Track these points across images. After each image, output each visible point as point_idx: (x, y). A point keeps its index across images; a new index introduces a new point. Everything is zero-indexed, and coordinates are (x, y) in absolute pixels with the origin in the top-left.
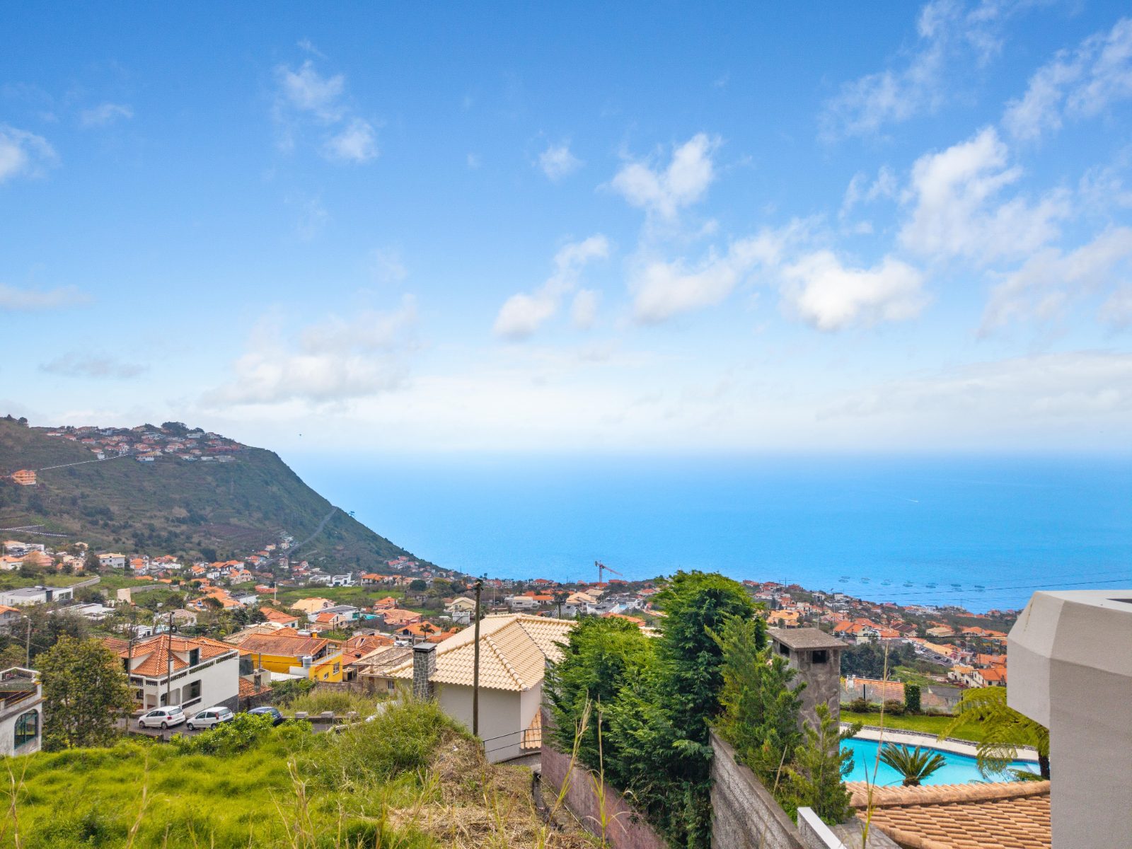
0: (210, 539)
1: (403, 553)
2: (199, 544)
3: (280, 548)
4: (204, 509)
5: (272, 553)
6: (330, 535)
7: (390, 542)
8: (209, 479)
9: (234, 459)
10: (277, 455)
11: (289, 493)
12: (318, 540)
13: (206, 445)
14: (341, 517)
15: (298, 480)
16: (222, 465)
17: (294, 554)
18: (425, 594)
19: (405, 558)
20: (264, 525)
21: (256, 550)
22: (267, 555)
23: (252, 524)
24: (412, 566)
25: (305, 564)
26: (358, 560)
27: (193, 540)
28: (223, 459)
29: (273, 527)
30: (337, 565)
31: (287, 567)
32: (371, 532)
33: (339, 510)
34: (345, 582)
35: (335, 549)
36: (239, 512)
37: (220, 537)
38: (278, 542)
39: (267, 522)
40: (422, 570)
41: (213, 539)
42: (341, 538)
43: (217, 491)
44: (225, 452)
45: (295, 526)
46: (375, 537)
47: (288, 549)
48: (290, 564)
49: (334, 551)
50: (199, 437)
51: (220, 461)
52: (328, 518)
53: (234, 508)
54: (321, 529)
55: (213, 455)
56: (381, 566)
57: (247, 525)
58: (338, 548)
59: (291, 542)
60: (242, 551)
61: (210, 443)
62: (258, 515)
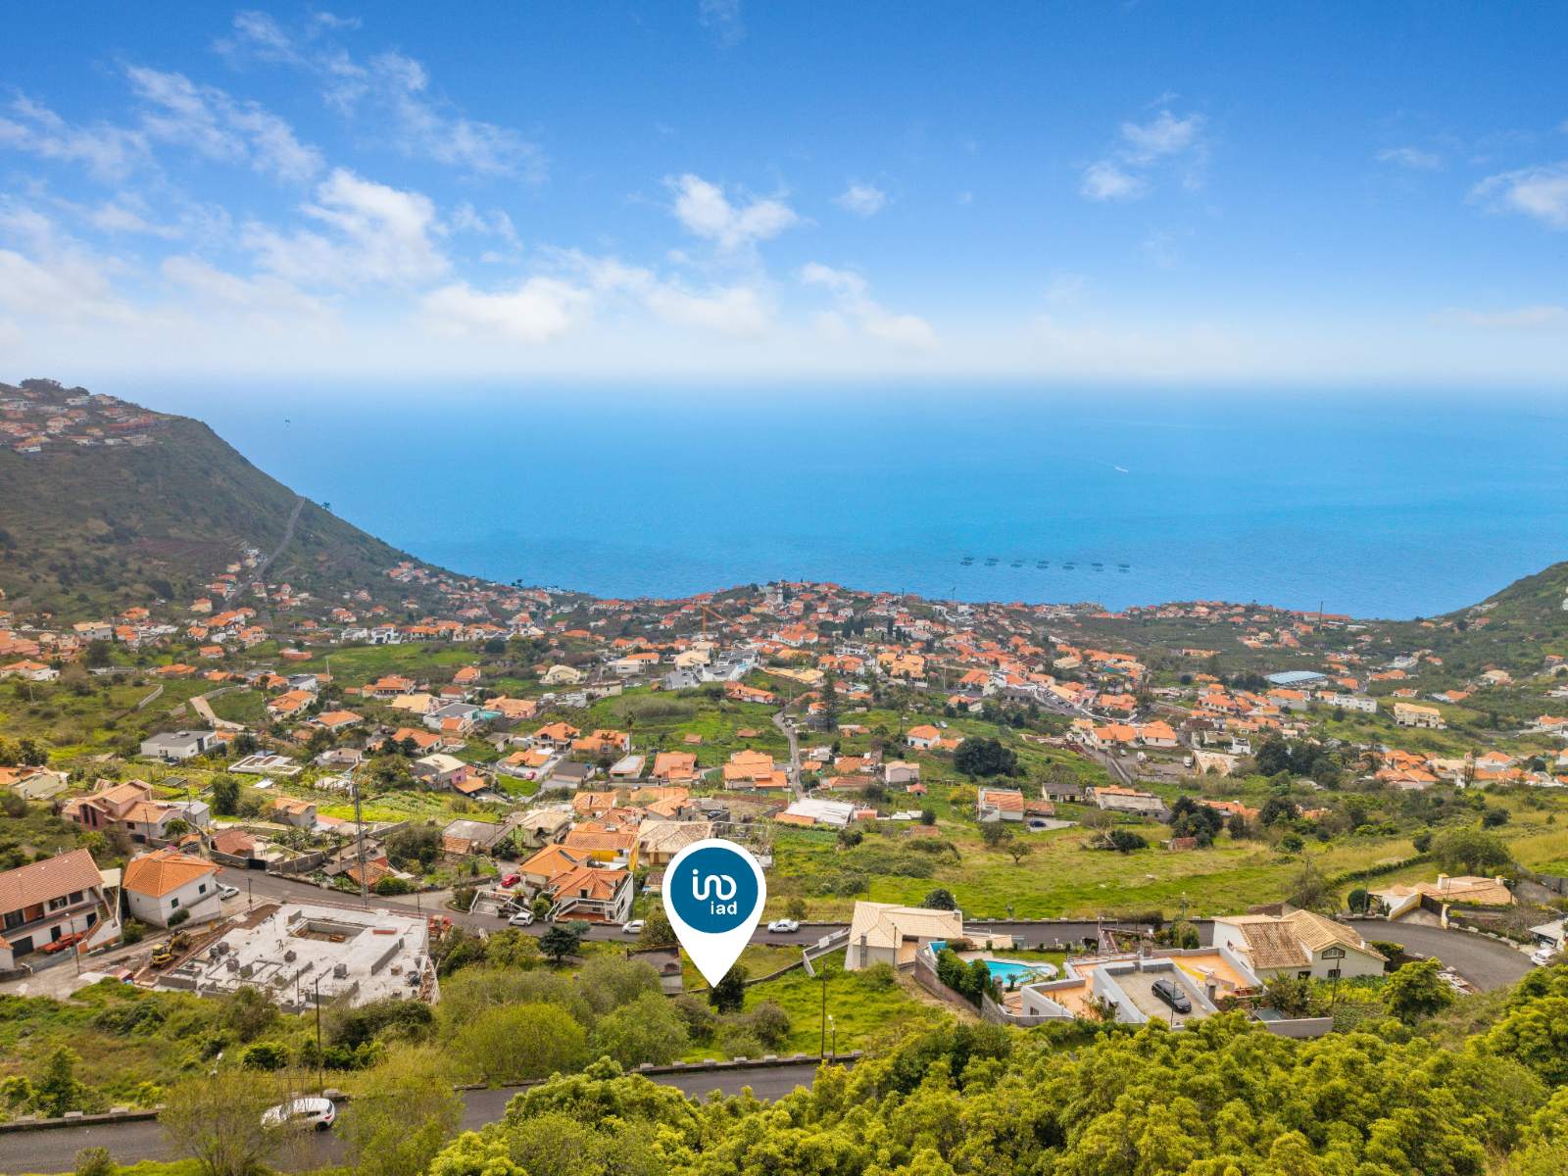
0: (150, 563)
1: (405, 558)
2: (139, 572)
3: (247, 567)
4: (129, 518)
5: (238, 575)
6: (305, 540)
7: (384, 544)
8: (125, 472)
9: (151, 439)
10: (206, 426)
11: (238, 483)
12: (290, 549)
13: (102, 416)
14: (313, 514)
15: (244, 461)
16: (138, 451)
17: (267, 574)
19: (411, 565)
20: (215, 534)
21: (217, 574)
22: (234, 579)
23: (200, 535)
24: (421, 575)
25: (287, 589)
26: (350, 574)
27: (130, 566)
28: (141, 440)
29: (228, 536)
30: (327, 585)
31: (265, 595)
32: (357, 530)
33: (308, 501)
34: (389, 637)
35: (316, 560)
36: (177, 519)
37: (162, 558)
38: (241, 558)
39: (218, 530)
40: (434, 580)
41: (155, 562)
42: (319, 543)
43: (140, 490)
44: (137, 429)
45: (261, 532)
46: (364, 538)
47: (258, 567)
48: (269, 591)
49: (316, 564)
50: (85, 402)
51: (134, 444)
52: (295, 514)
53: (169, 514)
54: (290, 534)
55: (120, 436)
56: (379, 578)
57: (194, 538)
58: (320, 558)
59: (257, 556)
60: (198, 576)
61: (107, 413)
62: (203, 521)
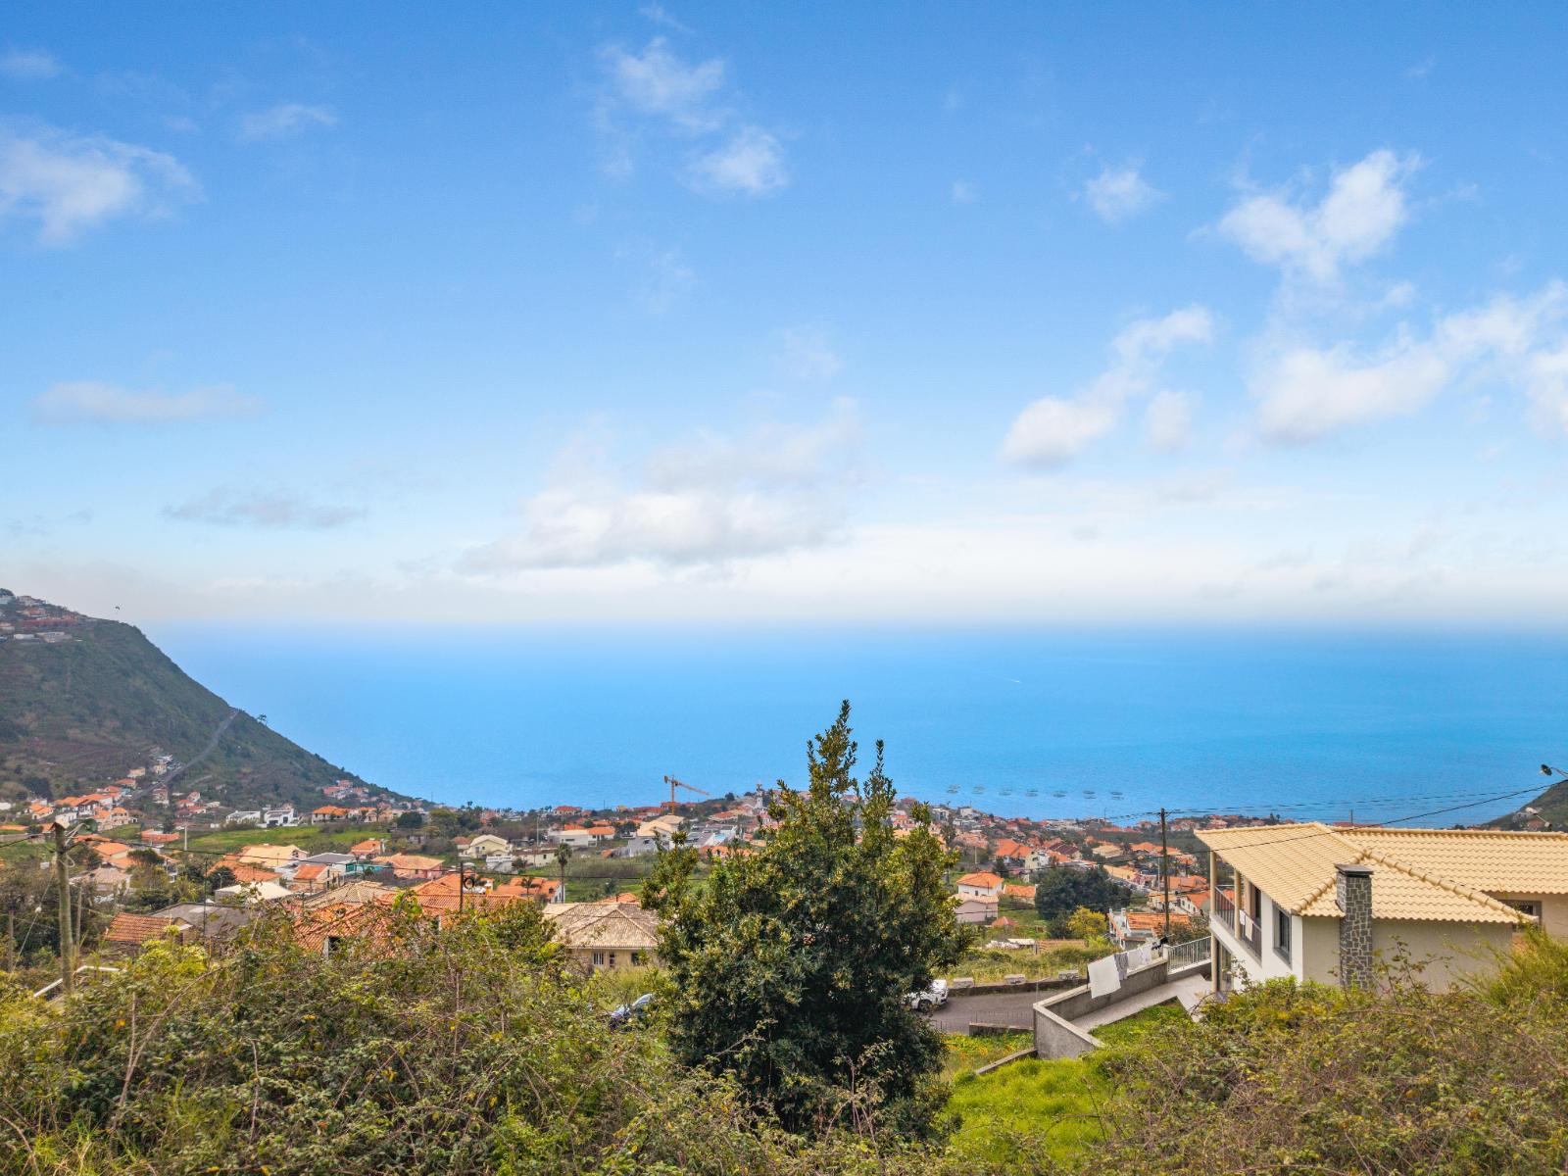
0: (35, 762)
1: (343, 775)
2: (18, 770)
3: (154, 773)
4: (23, 715)
5: (140, 781)
6: (230, 751)
7: (324, 761)
8: (29, 668)
9: (69, 637)
10: (138, 631)
11: (162, 688)
12: (211, 759)
13: (19, 615)
14: (244, 724)
15: (175, 668)
16: (50, 647)
17: (174, 782)
18: (423, 832)
19: (347, 783)
20: (124, 738)
21: (114, 778)
22: (133, 784)
23: (104, 738)
24: (360, 793)
25: (196, 797)
26: (277, 788)
27: (7, 765)
28: (51, 638)
29: (137, 741)
30: (245, 796)
31: (166, 802)
32: (293, 745)
33: (242, 713)
34: (286, 820)
35: (239, 772)
36: (82, 720)
37: (52, 759)
38: (148, 764)
39: (128, 735)
40: (374, 799)
41: (41, 762)
42: (247, 755)
43: (43, 687)
44: (55, 627)
45: (174, 739)
46: (300, 754)
47: (165, 775)
48: (171, 798)
49: (238, 776)
50: (5, 603)
51: (48, 640)
52: (224, 725)
53: (73, 714)
54: (214, 743)
55: (33, 632)
56: (311, 795)
57: (97, 740)
58: (244, 770)
59: (169, 763)
60: (91, 779)
61: (26, 613)
62: (109, 724)
